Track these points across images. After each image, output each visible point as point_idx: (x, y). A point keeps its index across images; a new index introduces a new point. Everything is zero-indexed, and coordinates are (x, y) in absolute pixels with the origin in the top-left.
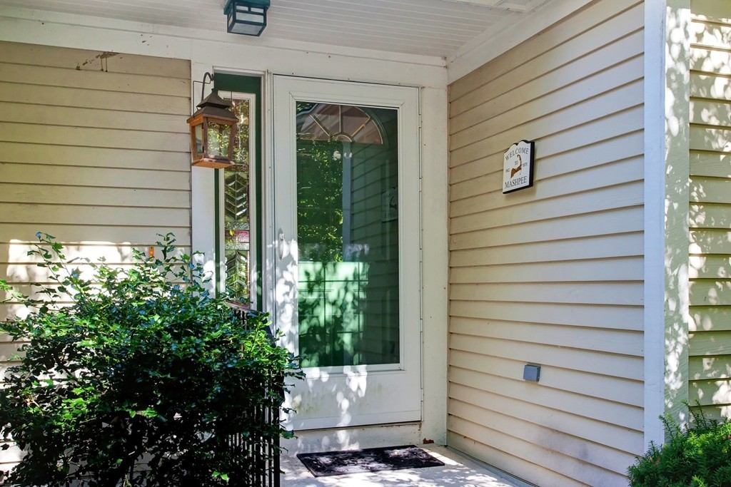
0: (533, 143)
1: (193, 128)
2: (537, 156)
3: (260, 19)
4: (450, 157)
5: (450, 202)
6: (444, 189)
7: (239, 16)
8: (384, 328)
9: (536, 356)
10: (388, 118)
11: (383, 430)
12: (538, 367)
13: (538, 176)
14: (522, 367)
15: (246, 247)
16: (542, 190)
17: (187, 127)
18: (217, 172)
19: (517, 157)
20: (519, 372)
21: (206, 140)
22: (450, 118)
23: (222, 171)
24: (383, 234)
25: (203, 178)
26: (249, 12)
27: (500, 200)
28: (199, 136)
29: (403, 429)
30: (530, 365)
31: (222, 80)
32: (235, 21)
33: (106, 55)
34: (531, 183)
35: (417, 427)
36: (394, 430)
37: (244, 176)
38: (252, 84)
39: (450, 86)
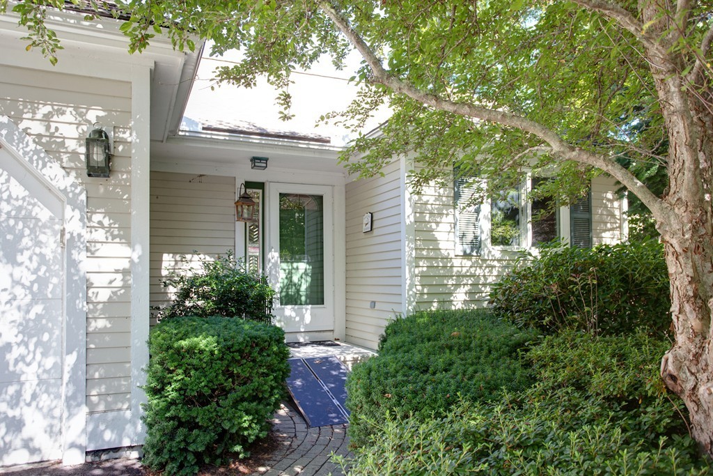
0: (372, 214)
1: (237, 206)
2: (374, 219)
3: (265, 165)
4: (346, 216)
5: (346, 235)
6: (344, 229)
7: (257, 164)
8: (317, 286)
9: (374, 298)
10: (319, 199)
11: (317, 334)
12: (375, 302)
13: (374, 227)
14: (369, 303)
15: (258, 254)
16: (376, 232)
17: (234, 205)
18: (246, 223)
19: (367, 219)
20: (368, 305)
21: (242, 212)
22: (346, 199)
23: (248, 223)
24: (317, 249)
25: (240, 226)
26: (260, 162)
27: (363, 235)
28: (240, 209)
29: (325, 333)
30: (372, 302)
31: (248, 185)
32: (255, 166)
33: (201, 176)
34: (371, 230)
35: (332, 333)
36: (322, 334)
37: (257, 224)
38: (261, 186)
39: (346, 185)
